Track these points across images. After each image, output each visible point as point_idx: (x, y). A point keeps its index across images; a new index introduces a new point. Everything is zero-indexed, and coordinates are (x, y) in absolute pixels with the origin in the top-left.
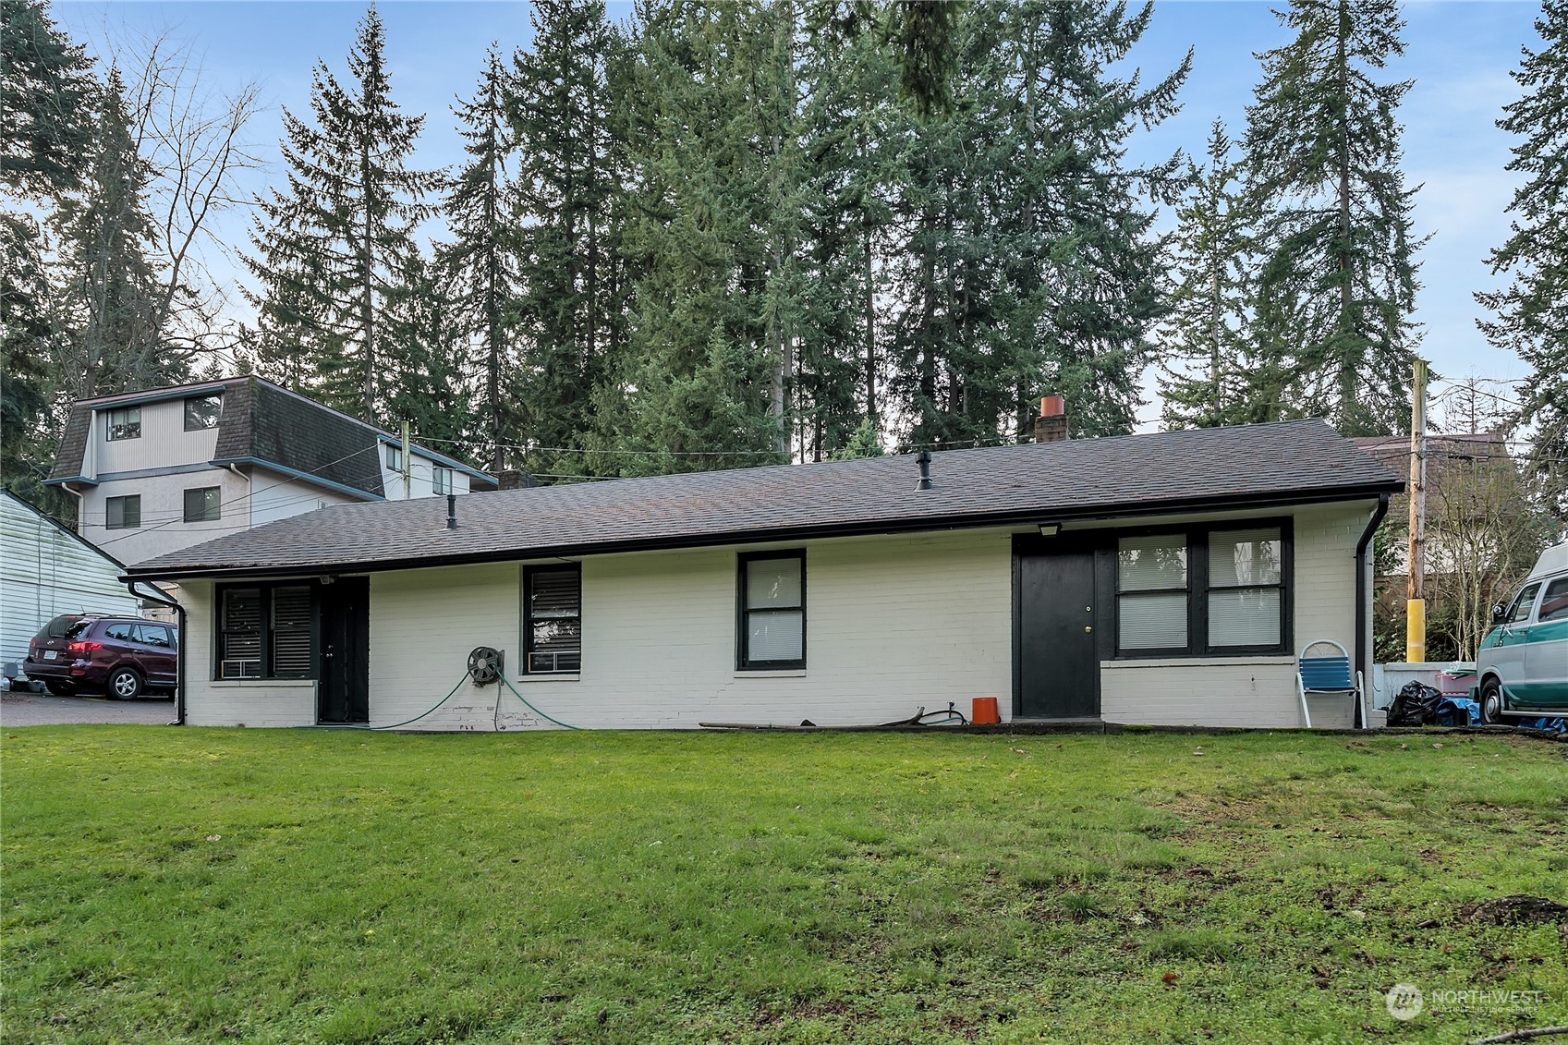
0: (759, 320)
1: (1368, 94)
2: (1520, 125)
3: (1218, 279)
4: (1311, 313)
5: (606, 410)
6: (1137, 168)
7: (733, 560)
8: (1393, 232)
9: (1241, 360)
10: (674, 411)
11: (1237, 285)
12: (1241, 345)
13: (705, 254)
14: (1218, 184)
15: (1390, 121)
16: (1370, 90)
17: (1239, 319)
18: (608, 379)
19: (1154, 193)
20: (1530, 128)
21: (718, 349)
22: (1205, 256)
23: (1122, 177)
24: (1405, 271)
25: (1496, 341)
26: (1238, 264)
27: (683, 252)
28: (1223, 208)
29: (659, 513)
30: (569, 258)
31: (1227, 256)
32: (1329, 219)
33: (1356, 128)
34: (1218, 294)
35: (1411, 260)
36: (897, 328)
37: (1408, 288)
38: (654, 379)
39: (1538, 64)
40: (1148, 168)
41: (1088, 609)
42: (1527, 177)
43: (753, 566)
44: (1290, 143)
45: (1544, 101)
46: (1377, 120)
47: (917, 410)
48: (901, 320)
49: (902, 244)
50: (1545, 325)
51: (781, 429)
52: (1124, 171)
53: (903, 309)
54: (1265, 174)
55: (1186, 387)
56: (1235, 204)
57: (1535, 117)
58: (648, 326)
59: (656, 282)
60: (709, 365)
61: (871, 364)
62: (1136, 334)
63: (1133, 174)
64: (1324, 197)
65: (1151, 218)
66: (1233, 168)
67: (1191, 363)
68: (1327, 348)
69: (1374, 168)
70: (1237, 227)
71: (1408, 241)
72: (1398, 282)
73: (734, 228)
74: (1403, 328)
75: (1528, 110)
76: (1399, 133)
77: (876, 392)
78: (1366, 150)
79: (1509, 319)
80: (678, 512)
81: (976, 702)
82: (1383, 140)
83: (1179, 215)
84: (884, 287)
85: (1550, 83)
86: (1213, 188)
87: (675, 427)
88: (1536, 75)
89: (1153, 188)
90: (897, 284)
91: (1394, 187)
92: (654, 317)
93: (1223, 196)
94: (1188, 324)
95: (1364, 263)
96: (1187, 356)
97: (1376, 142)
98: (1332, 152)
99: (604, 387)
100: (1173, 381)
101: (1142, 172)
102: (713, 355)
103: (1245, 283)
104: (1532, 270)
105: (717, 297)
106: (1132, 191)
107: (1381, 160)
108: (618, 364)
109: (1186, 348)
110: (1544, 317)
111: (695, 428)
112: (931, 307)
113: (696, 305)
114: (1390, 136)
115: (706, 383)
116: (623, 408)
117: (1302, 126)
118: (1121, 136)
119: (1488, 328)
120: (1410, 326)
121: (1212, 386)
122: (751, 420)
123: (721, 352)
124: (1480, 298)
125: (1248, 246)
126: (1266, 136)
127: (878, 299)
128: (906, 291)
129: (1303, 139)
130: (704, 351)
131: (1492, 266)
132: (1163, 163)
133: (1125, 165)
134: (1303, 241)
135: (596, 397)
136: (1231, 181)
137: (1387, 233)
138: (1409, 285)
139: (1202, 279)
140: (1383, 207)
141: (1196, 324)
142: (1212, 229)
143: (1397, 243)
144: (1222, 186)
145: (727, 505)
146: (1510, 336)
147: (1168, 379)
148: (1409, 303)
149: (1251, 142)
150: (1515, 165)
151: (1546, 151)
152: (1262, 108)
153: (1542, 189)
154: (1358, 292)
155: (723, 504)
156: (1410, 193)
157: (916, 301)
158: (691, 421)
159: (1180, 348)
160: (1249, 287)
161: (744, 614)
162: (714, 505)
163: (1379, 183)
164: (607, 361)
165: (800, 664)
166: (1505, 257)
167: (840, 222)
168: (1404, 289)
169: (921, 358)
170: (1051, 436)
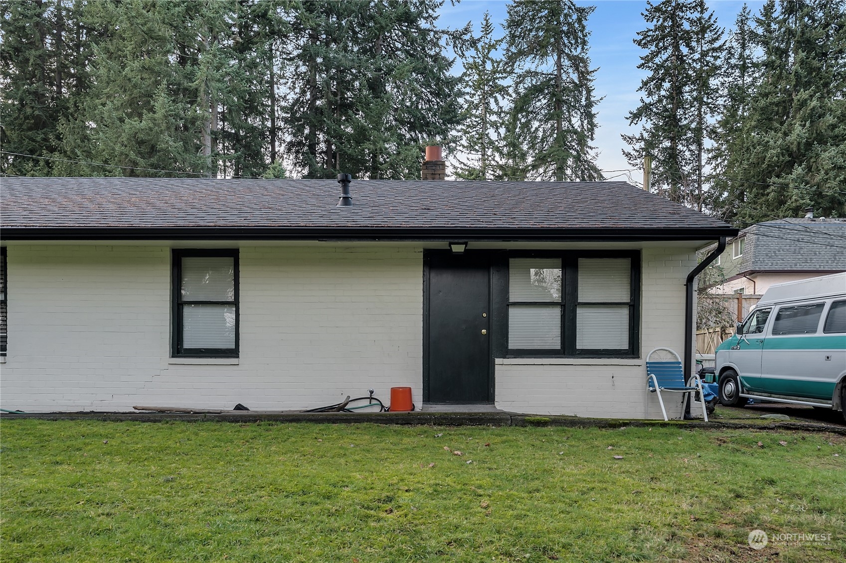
0: (193, 85)
1: (572, 10)
2: (645, 44)
3: (486, 108)
4: (540, 134)
5: (70, 138)
6: (445, 29)
7: (167, 256)
8: (584, 92)
9: (497, 158)
10: (126, 143)
11: (496, 113)
12: (497, 149)
13: (150, 30)
14: (486, 51)
15: (584, 27)
16: (573, 7)
17: (496, 134)
18: (73, 116)
19: (455, 46)
20: (649, 46)
21: (161, 101)
22: (479, 93)
23: (436, 32)
24: (590, 116)
25: (632, 162)
26: (496, 101)
27: (132, 25)
28: (489, 66)
29: (91, 206)
30: (38, 19)
31: (491, 95)
32: (551, 79)
33: (565, 28)
34: (486, 117)
35: (594, 110)
36: (290, 109)
37: (591, 126)
38: (110, 117)
39: (654, 11)
40: (452, 30)
41: (485, 315)
42: (648, 74)
43: (187, 261)
44: (530, 30)
45: (657, 33)
46: (576, 25)
47: (304, 166)
48: (294, 105)
49: (295, 53)
50: (656, 156)
51: (210, 166)
52: (437, 29)
53: (295, 97)
54: (516, 47)
55: (467, 170)
56: (495, 65)
57: (652, 41)
58: (105, 78)
59: (110, 47)
60: (154, 113)
61: (274, 131)
62: (444, 133)
63: (443, 32)
64: (548, 65)
65: (453, 62)
66: (495, 43)
67: (470, 156)
68: (549, 155)
69: (575, 54)
70: (497, 78)
71: (592, 99)
72: (586, 122)
73: (173, 15)
74: (587, 149)
75: (649, 36)
76: (588, 35)
77: (277, 150)
78: (570, 43)
79: (638, 151)
80: (112, 206)
81: (395, 392)
82: (580, 38)
83: (464, 66)
84: (282, 81)
85: (660, 23)
86: (483, 53)
87: (127, 155)
88: (654, 17)
89: (455, 43)
90: (291, 80)
91: (585, 67)
92: (109, 71)
93: (489, 59)
94: (469, 133)
95: (569, 108)
96: (468, 152)
97: (576, 38)
98: (552, 40)
99: (69, 121)
100: (460, 166)
101: (448, 32)
102: (157, 105)
103: (500, 113)
104: (649, 125)
105: (160, 63)
106: (442, 42)
107: (579, 49)
108: (80, 105)
109: (467, 147)
110: (655, 152)
111: (143, 157)
112: (314, 98)
113: (143, 67)
114: (584, 36)
115: (151, 125)
116: (85, 138)
117: (537, 21)
118: (435, 7)
119: (628, 155)
120: (591, 148)
121: (482, 172)
122: (187, 156)
123: (164, 103)
124: (624, 137)
125: (503, 90)
126: (518, 24)
127: (278, 88)
128: (297, 86)
129: (538, 29)
130: (149, 102)
131: (630, 121)
132: (461, 28)
133: (439, 25)
134: (536, 90)
135: (62, 127)
136: (493, 50)
137: (581, 93)
138: (592, 126)
139: (476, 107)
140: (579, 77)
141: (472, 133)
142: (483, 77)
143: (587, 99)
144: (489, 52)
145: (161, 205)
146: (638, 161)
147: (457, 164)
148: (592, 135)
149: (509, 26)
150: (641, 66)
151: (657, 60)
152: (515, 7)
153: (654, 82)
154: (565, 125)
155: (158, 203)
156: (593, 72)
157: (303, 92)
158: (140, 153)
159: (464, 147)
160: (503, 115)
161: (178, 306)
162: (148, 203)
163: (578, 63)
164: (72, 102)
165: (233, 353)
166: (636, 116)
167: (252, 31)
168: (589, 126)
169: (307, 131)
170: (433, 176)
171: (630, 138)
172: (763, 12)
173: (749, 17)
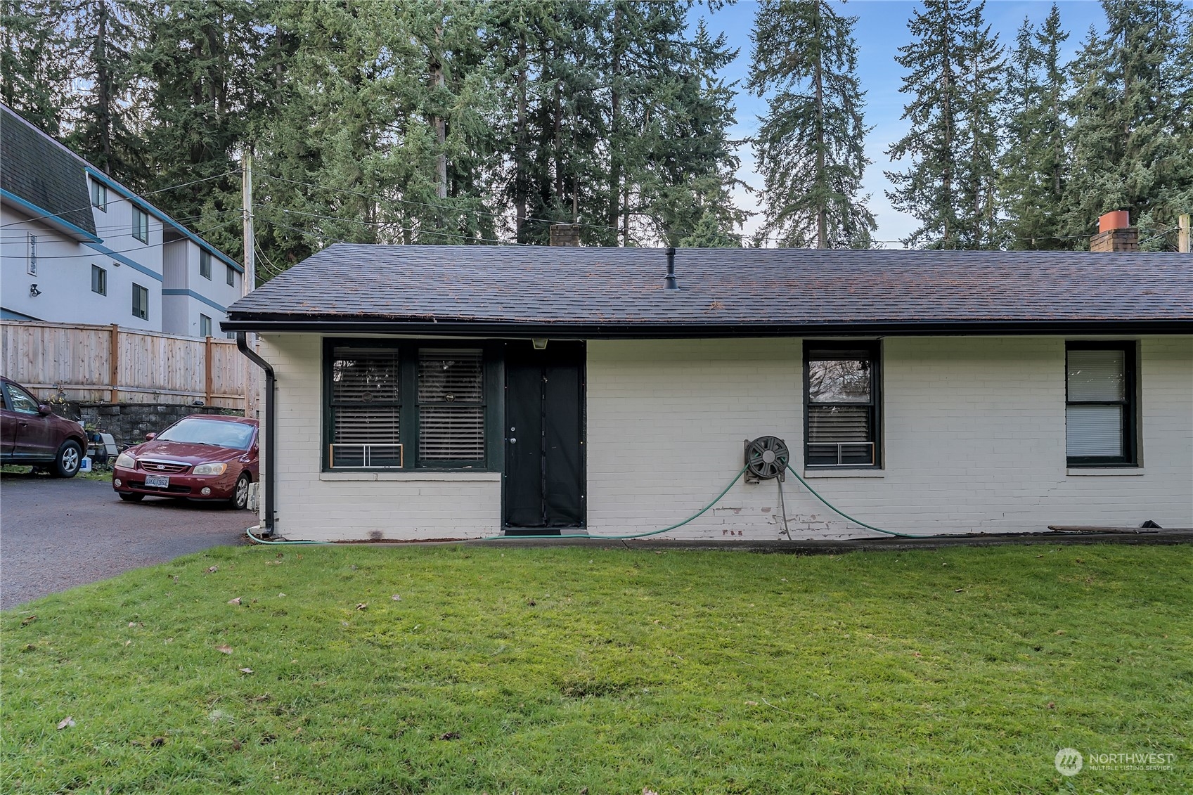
2: (909, 62)
6: (695, 40)
7: (1063, 349)
8: (851, 120)
20: (914, 65)
23: (683, 45)
24: (857, 149)
35: (862, 142)
39: (921, 22)
45: (924, 48)
52: (685, 41)
57: (918, 58)
72: (852, 156)
75: (914, 53)
79: (903, 193)
85: (927, 37)
88: (921, 30)
91: (854, 89)
97: (838, 55)
107: (845, 68)
114: (851, 52)
119: (892, 197)
126: (769, 36)
134: (797, 118)
138: (862, 162)
140: (844, 102)
148: (862, 172)
150: (904, 89)
153: (920, 108)
156: (864, 95)
166: (898, 150)
168: (856, 162)
170: (1125, 246)
171: (894, 176)
172: (1045, 26)
173: (1031, 32)
